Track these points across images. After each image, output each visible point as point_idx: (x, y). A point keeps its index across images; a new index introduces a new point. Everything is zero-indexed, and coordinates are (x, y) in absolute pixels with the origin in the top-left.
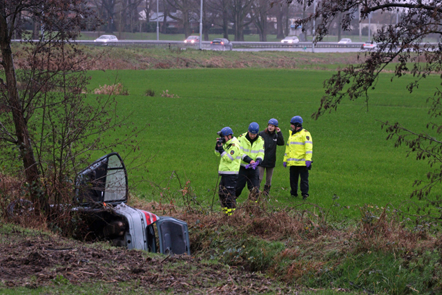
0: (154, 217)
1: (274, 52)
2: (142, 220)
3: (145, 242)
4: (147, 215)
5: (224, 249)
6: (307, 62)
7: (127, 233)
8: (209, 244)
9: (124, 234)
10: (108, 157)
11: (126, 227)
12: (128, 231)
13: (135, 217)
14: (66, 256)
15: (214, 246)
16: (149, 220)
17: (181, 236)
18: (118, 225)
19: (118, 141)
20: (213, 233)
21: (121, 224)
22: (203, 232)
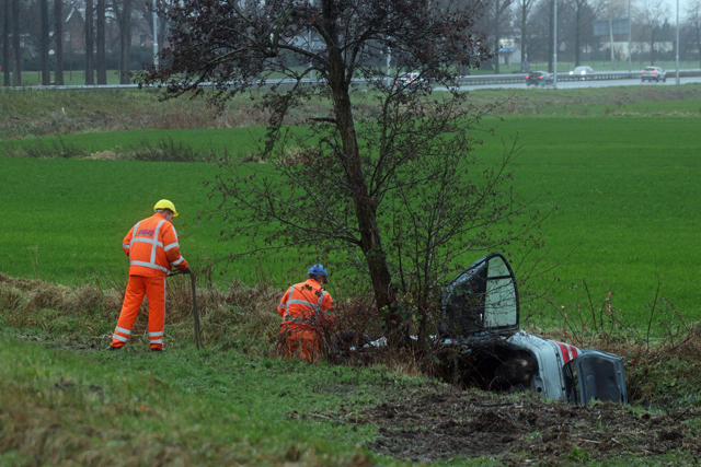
0: (574, 351)
1: (496, 90)
2: (558, 355)
3: (563, 389)
4: (564, 348)
5: (680, 396)
6: (548, 103)
7: (535, 376)
8: (653, 390)
9: (531, 378)
10: (487, 260)
11: (534, 368)
12: (538, 374)
13: (546, 350)
14: (529, 417)
15: (661, 392)
16: (566, 355)
17: (613, 378)
18: (520, 365)
19: (514, 235)
20: (656, 371)
21: (525, 363)
22: (639, 370)
